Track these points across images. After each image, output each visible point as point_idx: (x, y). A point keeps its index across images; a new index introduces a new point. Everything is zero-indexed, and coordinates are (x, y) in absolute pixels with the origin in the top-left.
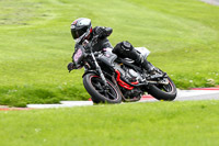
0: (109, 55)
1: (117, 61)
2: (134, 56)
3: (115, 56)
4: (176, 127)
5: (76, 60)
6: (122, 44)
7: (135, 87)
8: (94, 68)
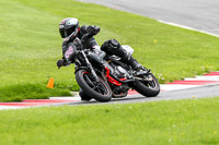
0: (98, 52)
1: (106, 58)
2: (121, 53)
3: (104, 53)
4: (81, 131)
5: (67, 57)
6: (110, 42)
7: (123, 83)
8: (85, 64)
